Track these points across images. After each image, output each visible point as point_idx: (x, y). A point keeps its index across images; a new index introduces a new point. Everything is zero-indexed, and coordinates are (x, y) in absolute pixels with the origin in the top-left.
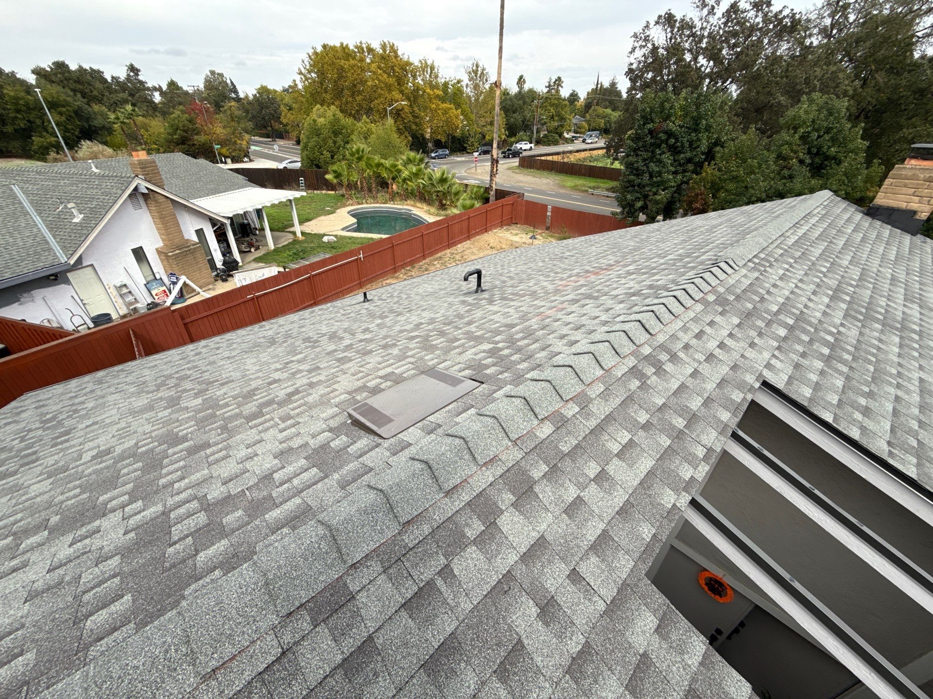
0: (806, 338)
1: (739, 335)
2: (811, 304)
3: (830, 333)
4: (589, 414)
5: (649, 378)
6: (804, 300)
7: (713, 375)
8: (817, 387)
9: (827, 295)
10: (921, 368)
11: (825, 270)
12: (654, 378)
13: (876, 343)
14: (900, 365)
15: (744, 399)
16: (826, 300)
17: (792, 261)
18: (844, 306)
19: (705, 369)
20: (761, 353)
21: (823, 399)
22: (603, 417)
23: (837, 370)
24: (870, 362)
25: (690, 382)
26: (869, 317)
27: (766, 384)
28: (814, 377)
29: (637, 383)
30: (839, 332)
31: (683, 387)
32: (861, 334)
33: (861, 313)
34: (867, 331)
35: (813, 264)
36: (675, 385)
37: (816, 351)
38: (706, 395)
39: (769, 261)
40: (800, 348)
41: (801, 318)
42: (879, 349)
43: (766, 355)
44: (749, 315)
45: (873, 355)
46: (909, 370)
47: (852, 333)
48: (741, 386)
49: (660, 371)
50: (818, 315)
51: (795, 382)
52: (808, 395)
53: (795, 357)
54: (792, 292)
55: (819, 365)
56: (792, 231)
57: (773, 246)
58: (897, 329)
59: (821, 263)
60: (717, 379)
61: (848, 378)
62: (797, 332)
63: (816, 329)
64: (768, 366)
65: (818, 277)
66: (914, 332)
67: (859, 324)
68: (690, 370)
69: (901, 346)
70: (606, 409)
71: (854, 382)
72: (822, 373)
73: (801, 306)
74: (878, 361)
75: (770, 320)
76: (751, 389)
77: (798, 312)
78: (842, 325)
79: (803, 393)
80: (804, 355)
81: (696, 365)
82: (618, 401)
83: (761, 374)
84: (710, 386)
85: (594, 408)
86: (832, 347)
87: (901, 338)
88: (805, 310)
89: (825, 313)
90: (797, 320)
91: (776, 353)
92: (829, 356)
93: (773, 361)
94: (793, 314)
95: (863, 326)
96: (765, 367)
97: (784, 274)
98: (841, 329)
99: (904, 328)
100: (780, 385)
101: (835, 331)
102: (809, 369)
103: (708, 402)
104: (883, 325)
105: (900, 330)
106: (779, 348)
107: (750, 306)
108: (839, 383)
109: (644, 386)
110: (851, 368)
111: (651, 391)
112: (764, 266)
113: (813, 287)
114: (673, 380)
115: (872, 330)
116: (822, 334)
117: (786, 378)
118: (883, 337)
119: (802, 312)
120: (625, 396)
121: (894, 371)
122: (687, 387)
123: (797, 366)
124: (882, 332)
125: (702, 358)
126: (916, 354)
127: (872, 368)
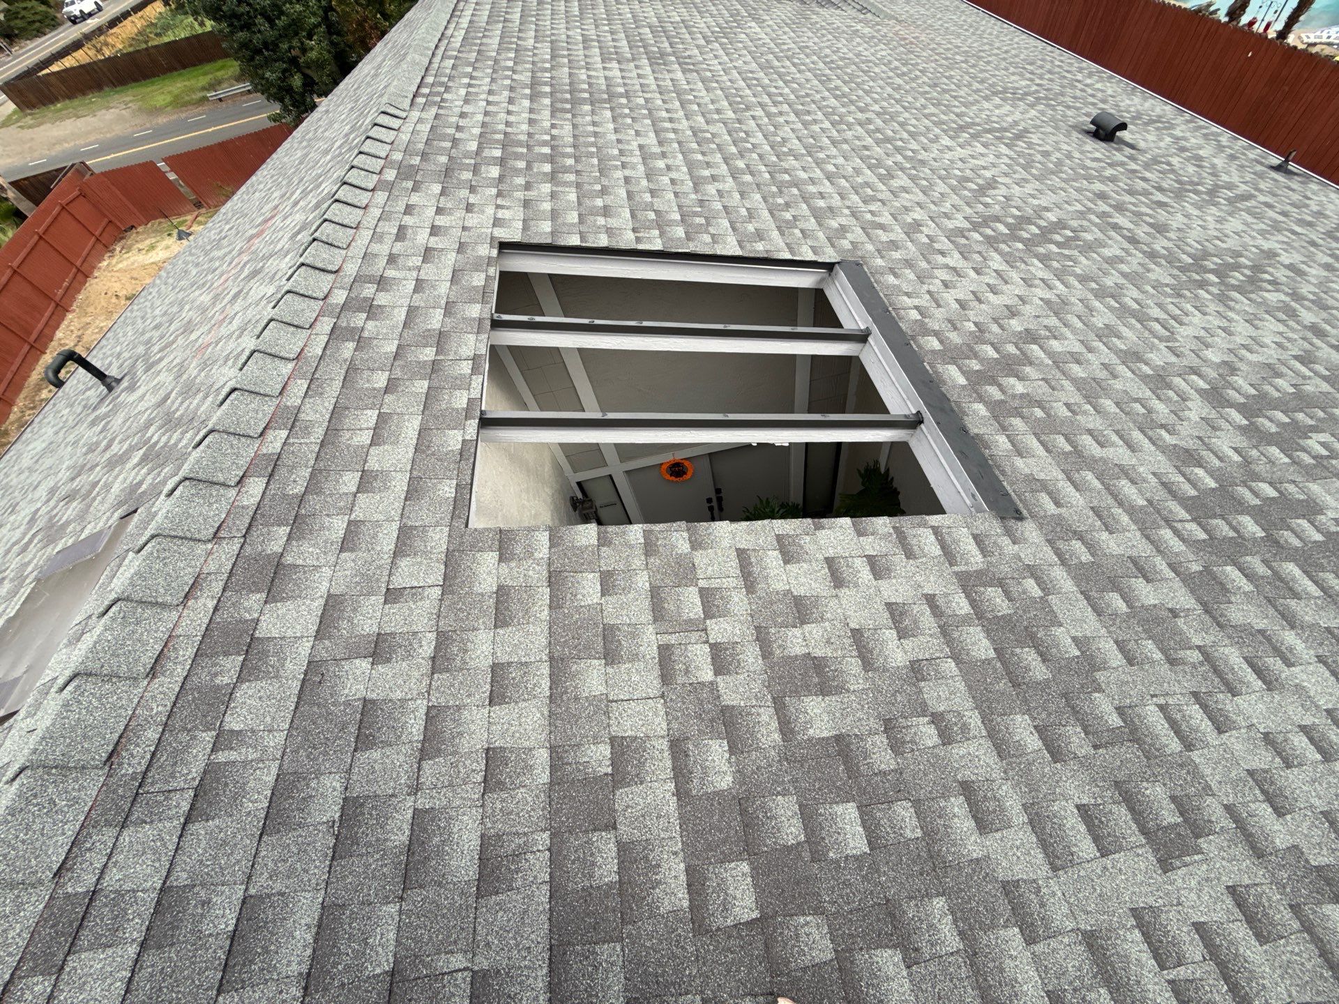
0: (521, 164)
1: (449, 205)
2: (512, 118)
3: (545, 143)
4: (306, 428)
5: (363, 328)
6: (503, 116)
7: (440, 274)
8: (554, 215)
9: (524, 96)
10: (638, 133)
11: (511, 64)
12: (370, 325)
13: (591, 128)
14: (619, 141)
15: (488, 278)
16: (526, 103)
17: (470, 69)
18: (547, 101)
19: (428, 272)
20: (483, 212)
21: (564, 224)
22: (328, 416)
23: (566, 184)
24: (591, 155)
25: (418, 300)
26: (575, 102)
27: (504, 246)
28: (547, 206)
29: (351, 345)
30: (553, 138)
31: (412, 311)
32: (575, 126)
33: (566, 101)
34: (579, 120)
35: (496, 61)
36: (400, 314)
37: (539, 173)
38: (443, 302)
39: (441, 84)
40: (520, 181)
41: (507, 142)
42: (596, 134)
43: (490, 210)
44: (448, 172)
45: (593, 144)
46: (628, 142)
47: (566, 131)
48: (477, 266)
49: (372, 310)
50: (525, 127)
51: (532, 223)
52: (549, 230)
53: (519, 195)
54: (486, 113)
55: (546, 188)
56: (452, 26)
57: (437, 59)
58: (605, 101)
59: (503, 56)
60: (447, 273)
61: (578, 186)
62: (511, 162)
63: (529, 147)
64: (497, 222)
65: (507, 77)
66: (621, 95)
67: (569, 116)
68: (411, 285)
69: (614, 119)
70: (326, 404)
71: (586, 187)
72: (553, 195)
73: (502, 127)
74: (599, 148)
75: (475, 165)
76: (490, 261)
77: (501, 137)
78: (553, 126)
79: (543, 231)
80: (528, 186)
81: (415, 274)
82: (337, 384)
83: (492, 238)
84: (444, 288)
85: (308, 415)
86: (551, 159)
87: (612, 109)
88: (509, 130)
89: (531, 122)
90: (504, 147)
91: (499, 202)
92: (553, 172)
93: (501, 214)
94: (497, 141)
95: (574, 116)
96: (494, 225)
97: (468, 94)
98: (554, 132)
99: (612, 96)
100: (517, 237)
101: (547, 138)
102: (539, 200)
103: (449, 309)
104: (592, 104)
105: (609, 101)
106: (499, 194)
107: (444, 159)
108: (573, 197)
109: (362, 343)
110: (578, 172)
111: (375, 342)
112: (438, 94)
113: (506, 93)
114: (396, 311)
115: (583, 116)
116: (537, 149)
117: (520, 225)
118: (596, 118)
119: (505, 134)
120: (343, 372)
121: (616, 152)
122: (417, 308)
123: (526, 204)
124: (593, 112)
125: (417, 261)
126: (629, 121)
127: (595, 161)
